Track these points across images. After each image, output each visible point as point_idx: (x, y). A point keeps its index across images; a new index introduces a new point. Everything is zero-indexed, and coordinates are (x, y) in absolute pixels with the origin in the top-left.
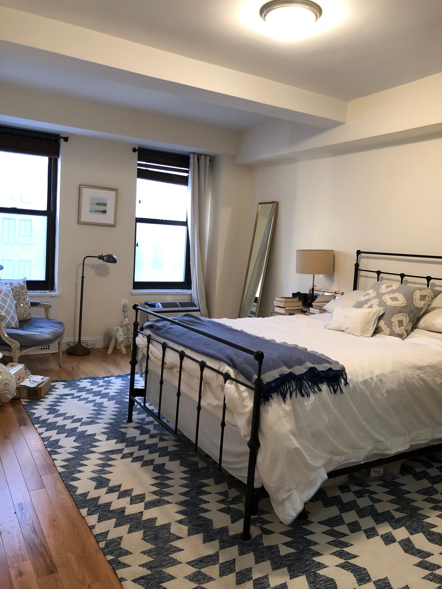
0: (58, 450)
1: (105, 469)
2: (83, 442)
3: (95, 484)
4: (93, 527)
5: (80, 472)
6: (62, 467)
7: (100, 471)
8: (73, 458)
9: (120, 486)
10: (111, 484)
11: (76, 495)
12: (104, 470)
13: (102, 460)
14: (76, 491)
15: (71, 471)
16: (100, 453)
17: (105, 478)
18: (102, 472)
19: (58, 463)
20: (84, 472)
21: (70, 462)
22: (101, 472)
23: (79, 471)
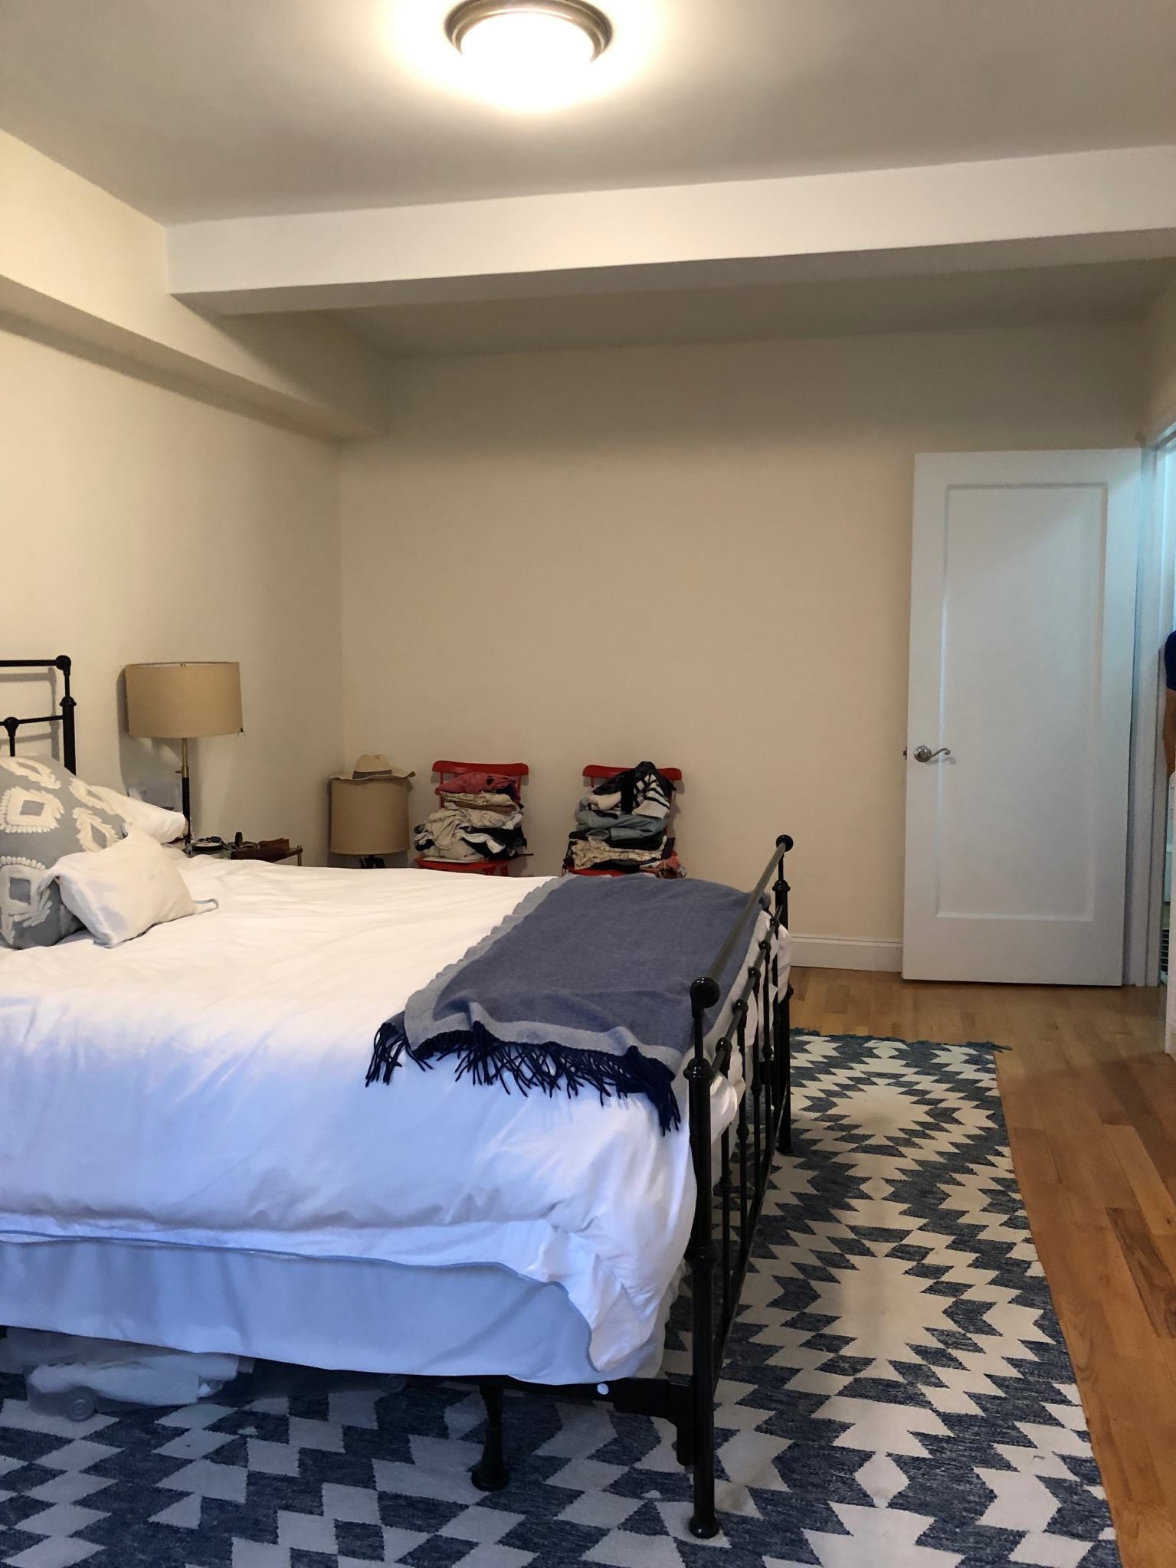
0: (1064, 1473)
1: (942, 1346)
2: (959, 1481)
3: (987, 1317)
4: (1027, 1241)
5: (1014, 1363)
6: (1065, 1401)
7: (957, 1345)
8: (1021, 1420)
9: (930, 1290)
10: (948, 1301)
11: (1043, 1308)
12: (945, 1343)
13: (933, 1380)
14: (1043, 1317)
15: (1039, 1376)
16: (927, 1404)
17: (955, 1322)
18: (953, 1339)
19: (1073, 1417)
20: (1003, 1358)
21: (1036, 1406)
22: (956, 1343)
23: (1015, 1366)
